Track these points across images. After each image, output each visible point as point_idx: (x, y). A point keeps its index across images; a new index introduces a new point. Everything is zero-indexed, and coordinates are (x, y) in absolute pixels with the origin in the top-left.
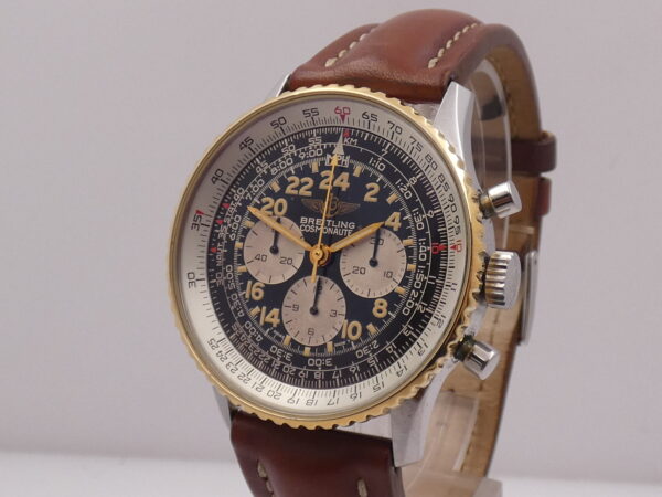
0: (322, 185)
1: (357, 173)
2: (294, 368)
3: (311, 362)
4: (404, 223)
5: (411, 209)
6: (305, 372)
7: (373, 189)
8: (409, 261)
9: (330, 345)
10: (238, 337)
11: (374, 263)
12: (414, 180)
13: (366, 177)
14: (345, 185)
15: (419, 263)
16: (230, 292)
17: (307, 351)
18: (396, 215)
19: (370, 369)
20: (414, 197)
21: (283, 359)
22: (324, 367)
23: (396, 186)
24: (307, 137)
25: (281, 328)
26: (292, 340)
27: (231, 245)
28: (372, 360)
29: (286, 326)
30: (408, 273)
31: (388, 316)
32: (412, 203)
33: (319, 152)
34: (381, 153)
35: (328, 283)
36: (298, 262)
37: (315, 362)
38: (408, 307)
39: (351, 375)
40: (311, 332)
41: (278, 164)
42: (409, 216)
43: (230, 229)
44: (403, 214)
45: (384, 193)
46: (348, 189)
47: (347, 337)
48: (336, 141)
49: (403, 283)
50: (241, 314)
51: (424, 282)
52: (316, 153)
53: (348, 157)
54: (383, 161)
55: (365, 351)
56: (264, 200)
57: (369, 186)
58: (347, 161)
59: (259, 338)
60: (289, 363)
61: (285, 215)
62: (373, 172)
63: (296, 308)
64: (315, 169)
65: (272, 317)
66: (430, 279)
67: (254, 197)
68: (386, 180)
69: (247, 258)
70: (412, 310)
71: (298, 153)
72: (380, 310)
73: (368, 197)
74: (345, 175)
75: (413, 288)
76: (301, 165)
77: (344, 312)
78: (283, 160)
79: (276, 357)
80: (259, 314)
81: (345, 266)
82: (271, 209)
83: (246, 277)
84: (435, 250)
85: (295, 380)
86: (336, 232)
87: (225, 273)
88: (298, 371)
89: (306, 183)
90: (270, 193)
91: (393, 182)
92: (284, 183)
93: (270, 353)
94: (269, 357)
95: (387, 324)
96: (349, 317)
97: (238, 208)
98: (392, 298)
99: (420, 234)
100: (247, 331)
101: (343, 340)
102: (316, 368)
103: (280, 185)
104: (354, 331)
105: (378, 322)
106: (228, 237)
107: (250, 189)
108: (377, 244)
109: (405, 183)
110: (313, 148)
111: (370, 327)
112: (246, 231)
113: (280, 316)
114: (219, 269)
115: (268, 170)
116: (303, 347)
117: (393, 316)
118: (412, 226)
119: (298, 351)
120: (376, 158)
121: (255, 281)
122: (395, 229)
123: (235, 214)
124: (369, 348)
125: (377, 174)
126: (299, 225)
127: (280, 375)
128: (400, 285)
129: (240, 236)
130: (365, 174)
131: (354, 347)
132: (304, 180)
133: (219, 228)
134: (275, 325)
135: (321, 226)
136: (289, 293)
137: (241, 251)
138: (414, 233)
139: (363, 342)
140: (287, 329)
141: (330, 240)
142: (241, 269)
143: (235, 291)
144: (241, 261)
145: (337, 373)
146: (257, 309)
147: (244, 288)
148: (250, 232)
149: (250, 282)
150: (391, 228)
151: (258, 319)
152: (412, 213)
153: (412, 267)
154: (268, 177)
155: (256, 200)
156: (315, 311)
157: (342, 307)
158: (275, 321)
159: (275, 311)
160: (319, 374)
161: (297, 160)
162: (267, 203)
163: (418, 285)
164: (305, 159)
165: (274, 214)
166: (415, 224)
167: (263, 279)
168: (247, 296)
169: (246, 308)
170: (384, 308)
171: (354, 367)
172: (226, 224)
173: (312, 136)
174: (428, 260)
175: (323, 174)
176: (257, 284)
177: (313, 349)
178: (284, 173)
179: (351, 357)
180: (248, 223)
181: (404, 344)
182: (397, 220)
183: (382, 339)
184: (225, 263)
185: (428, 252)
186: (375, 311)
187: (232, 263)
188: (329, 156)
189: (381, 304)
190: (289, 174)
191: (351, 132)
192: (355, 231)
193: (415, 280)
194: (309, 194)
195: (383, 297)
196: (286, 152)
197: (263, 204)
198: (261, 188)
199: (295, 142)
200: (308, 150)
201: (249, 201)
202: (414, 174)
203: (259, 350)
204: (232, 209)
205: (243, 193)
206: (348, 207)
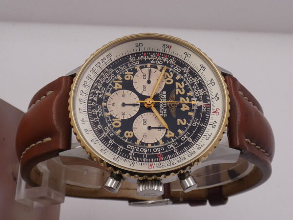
0: (182, 99)
1: (190, 113)
2: (96, 100)
3: (100, 107)
4: (170, 139)
5: (176, 141)
6: (95, 105)
7: (183, 122)
8: (152, 144)
9: (107, 114)
10: (107, 72)
11: (150, 128)
12: (190, 140)
13: (188, 118)
14: (183, 109)
15: (152, 149)
16: (126, 65)
17: (104, 104)
18: (173, 135)
19: (100, 134)
20: (182, 142)
21: (99, 94)
22: (98, 113)
23: (186, 133)
24: (203, 88)
25: (113, 91)
26: (108, 97)
27: (148, 61)
28: (104, 134)
29: (115, 93)
30: (147, 144)
31: (125, 139)
32: (179, 141)
33: (197, 95)
34: (201, 123)
35: (137, 109)
36: (145, 94)
37: (100, 109)
38: (131, 147)
39: (96, 126)
40: (114, 104)
41: (189, 77)
42: (173, 141)
43: (156, 60)
44: (174, 138)
45: (182, 127)
46: (182, 111)
47: (113, 121)
48: (203, 102)
49: (142, 143)
50: (117, 72)
51: (144, 152)
52: (196, 93)
53: (197, 108)
54: (197, 124)
56: (171, 73)
57: (185, 120)
58: (195, 108)
59: (107, 82)
60: (98, 97)
61: (166, 84)
62: (192, 121)
63: (124, 96)
64: (189, 94)
65: (118, 86)
66: (145, 155)
67: (172, 68)
68: (188, 127)
69: (143, 70)
70: (130, 149)
71: (195, 85)
72: (128, 134)
73: (179, 120)
74: (188, 108)
75: (140, 148)
76: (190, 87)
77: (125, 118)
78: (191, 79)
79: (100, 91)
80: (118, 80)
81: (146, 115)
82: (167, 77)
83: (135, 71)
84: (159, 155)
85: (90, 101)
86: (161, 108)
87: (135, 61)
88: (95, 102)
89: (182, 91)
90: (175, 75)
91: (188, 131)
92: (180, 81)
93: (101, 88)
94: (99, 88)
95: (122, 138)
96: (123, 121)
97: (166, 62)
98: (134, 139)
99: (166, 147)
100: (110, 76)
101: (112, 119)
102: (97, 110)
103: (179, 79)
104: (117, 124)
105: (122, 134)
106: (152, 59)
107: (175, 66)
108: (158, 128)
109: (188, 137)
110: (199, 92)
111: (119, 131)
112: (156, 67)
113: (119, 89)
114: (137, 58)
115: (185, 73)
116: (106, 102)
117: (126, 141)
118: (169, 143)
119: (104, 100)
120: (198, 121)
121: (133, 75)
122: (166, 135)
123: (163, 61)
124: (110, 132)
125: (191, 123)
126: (162, 91)
127: (92, 94)
129: (153, 65)
130: (190, 117)
131: (109, 125)
132: (183, 90)
133: (155, 55)
134: (114, 88)
135: (163, 101)
136: (130, 92)
137: (146, 67)
138: (166, 144)
139: (112, 129)
140: (113, 94)
141: (157, 106)
142: (138, 68)
143: (128, 67)
144: (142, 68)
145: (96, 120)
146: (119, 77)
147: (129, 71)
148: (155, 69)
149: (132, 73)
150: (166, 133)
151: (116, 80)
152: (175, 142)
153: (150, 146)
154: (182, 73)
155: (171, 69)
156: (124, 105)
157: (127, 117)
158: (116, 88)
159: (121, 87)
160: (95, 111)
161: (192, 85)
162: (170, 75)
163: (142, 150)
164: (193, 89)
165: (165, 79)
166: (170, 144)
167: (135, 79)
168: (126, 73)
169: (120, 73)
170: (129, 136)
171: (100, 127)
172: (158, 58)
173: (204, 90)
174: (154, 153)
175: (187, 98)
176: (132, 76)
178: (185, 80)
179: (104, 125)
180: (159, 67)
181: (113, 148)
182: (171, 136)
183: (114, 137)
184: (139, 61)
185: (157, 152)
186: (127, 132)
187: (140, 63)
188: (196, 99)
189: (131, 134)
190: (185, 83)
191: (208, 107)
192: (162, 117)
193: (144, 148)
194: (177, 93)
195: (134, 135)
196: (195, 80)
197: (169, 73)
198: (176, 71)
199: (200, 83)
200: (197, 89)
201: (170, 67)
202: (193, 140)
203: (102, 82)
204: (165, 59)
205: (173, 63)
206: (173, 112)
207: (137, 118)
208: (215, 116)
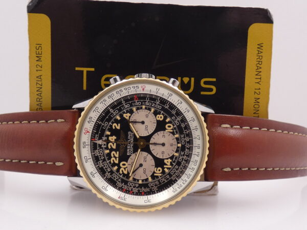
0: (114, 147)
1: (109, 133)
2: (187, 150)
3: (183, 143)
4: (127, 112)
5: (122, 110)
6: (187, 145)
7: (115, 126)
8: (141, 108)
9: (177, 136)
10: (177, 177)
11: (143, 123)
12: (111, 110)
13: (110, 129)
14: (114, 138)
15: (142, 105)
16: (160, 183)
17: (179, 145)
18: (125, 115)
19: (183, 119)
20: (117, 109)
21: (184, 155)
22: (184, 137)
23: (114, 117)
24: (95, 157)
25: (172, 158)
26: (176, 152)
27: (140, 186)
28: (179, 119)
29: (171, 156)
30: (146, 108)
31: (162, 114)
32: (120, 110)
33: (101, 150)
34: (101, 124)
35: (152, 141)
36: (145, 154)
37: (183, 141)
38: (159, 107)
39: (186, 126)
40: (172, 145)
41: (106, 168)
43: (134, 187)
44: (124, 113)
45: (117, 121)
46: (115, 136)
47: (172, 129)
48: (96, 143)
49: (150, 109)
50: (168, 177)
51: (149, 102)
52: (101, 152)
54: (104, 123)
55: (176, 122)
56: (121, 173)
57: (114, 128)
58: (104, 138)
59: (177, 167)
60: (185, 152)
61: (127, 162)
62: (108, 127)
63: (163, 153)
64: (108, 151)
65: (168, 162)
66: (148, 100)
67: (120, 178)
68: (111, 121)
69: (146, 178)
70: (159, 105)
71: (101, 160)
72: (160, 117)
73: (118, 128)
74: (110, 138)
75: (151, 106)
76: (106, 158)
77: (162, 132)
78: (104, 166)
79: (183, 158)
80: (167, 168)
81: (145, 134)
82: (125, 169)
83: (153, 176)
84: (137, 99)
85: (191, 149)
86: (132, 139)
87: (152, 186)
88: (187, 148)
89: (114, 154)
90: (118, 170)
91: (112, 118)
93: (182, 161)
94: (184, 161)
95: (165, 114)
96: (164, 129)
97: (125, 184)
98: (156, 113)
100: (175, 173)
101: (173, 131)
102: (185, 140)
103: (115, 166)
104: (169, 127)
105: (165, 118)
106: (137, 188)
107: (117, 180)
108: (136, 122)
109: (112, 113)
110: (99, 153)
111: (168, 120)
112: (134, 179)
113: (167, 159)
114: (151, 190)
115: (109, 172)
116: (178, 147)
117: (162, 112)
118: (128, 109)
119: (180, 149)
120: (103, 126)
121: (154, 172)
122: (130, 115)
123: (128, 185)
124: (175, 120)
125: (109, 125)
126: (130, 155)
127: (189, 156)
128: (150, 110)
129: (136, 182)
131: (175, 126)
132: (112, 156)
133: (134, 192)
134: (171, 161)
135: (130, 148)
136: (158, 156)
137: (143, 181)
138: (131, 108)
139: (173, 122)
142: (150, 179)
143: (159, 181)
144: (147, 180)
145: (186, 132)
146: (166, 170)
147: (157, 177)
148: (134, 177)
149: (155, 174)
150: (130, 117)
151: (169, 168)
152: (124, 109)
153: (144, 107)
154: (112, 172)
155: (121, 176)
156: (163, 145)
157: (161, 133)
158: (170, 160)
159: (166, 161)
160: (187, 139)
161: (104, 160)
162: (122, 171)
163: (150, 104)
164: (104, 156)
165: (127, 167)
167: (153, 169)
168: (161, 175)
169: (165, 175)
171: (183, 125)
172: (132, 189)
173: (94, 155)
174: (141, 101)
175: (110, 147)
177: (178, 143)
178: (110, 165)
179: (179, 127)
180: (131, 179)
181: (172, 106)
183: (171, 116)
184: (149, 187)
185: (138, 102)
186: (161, 119)
187: (147, 184)
188: (103, 146)
189: (158, 117)
190: (110, 162)
192: (132, 132)
193: (148, 105)
194: (118, 152)
195: (156, 117)
196: (101, 165)
197: (123, 173)
198: (116, 175)
199: (97, 162)
200: (100, 155)
201: (122, 179)
202: (109, 111)
203: (181, 166)
204: (125, 187)
205: (118, 183)
206: (122, 135)
207: (152, 131)
208: (89, 129)
